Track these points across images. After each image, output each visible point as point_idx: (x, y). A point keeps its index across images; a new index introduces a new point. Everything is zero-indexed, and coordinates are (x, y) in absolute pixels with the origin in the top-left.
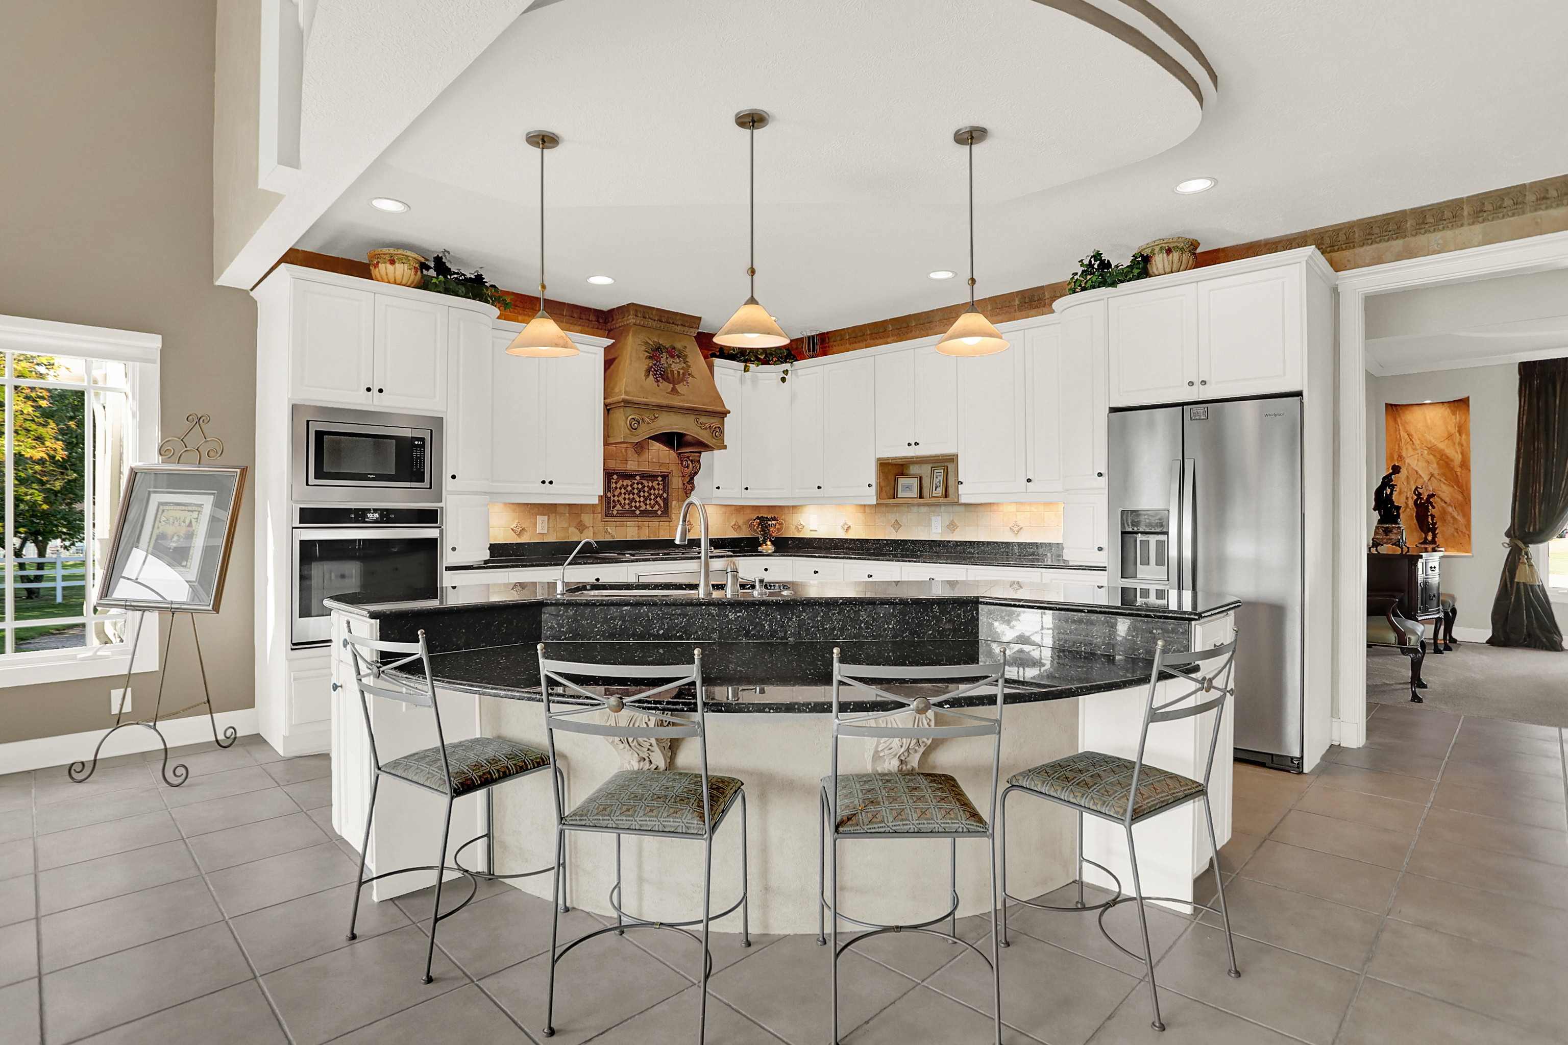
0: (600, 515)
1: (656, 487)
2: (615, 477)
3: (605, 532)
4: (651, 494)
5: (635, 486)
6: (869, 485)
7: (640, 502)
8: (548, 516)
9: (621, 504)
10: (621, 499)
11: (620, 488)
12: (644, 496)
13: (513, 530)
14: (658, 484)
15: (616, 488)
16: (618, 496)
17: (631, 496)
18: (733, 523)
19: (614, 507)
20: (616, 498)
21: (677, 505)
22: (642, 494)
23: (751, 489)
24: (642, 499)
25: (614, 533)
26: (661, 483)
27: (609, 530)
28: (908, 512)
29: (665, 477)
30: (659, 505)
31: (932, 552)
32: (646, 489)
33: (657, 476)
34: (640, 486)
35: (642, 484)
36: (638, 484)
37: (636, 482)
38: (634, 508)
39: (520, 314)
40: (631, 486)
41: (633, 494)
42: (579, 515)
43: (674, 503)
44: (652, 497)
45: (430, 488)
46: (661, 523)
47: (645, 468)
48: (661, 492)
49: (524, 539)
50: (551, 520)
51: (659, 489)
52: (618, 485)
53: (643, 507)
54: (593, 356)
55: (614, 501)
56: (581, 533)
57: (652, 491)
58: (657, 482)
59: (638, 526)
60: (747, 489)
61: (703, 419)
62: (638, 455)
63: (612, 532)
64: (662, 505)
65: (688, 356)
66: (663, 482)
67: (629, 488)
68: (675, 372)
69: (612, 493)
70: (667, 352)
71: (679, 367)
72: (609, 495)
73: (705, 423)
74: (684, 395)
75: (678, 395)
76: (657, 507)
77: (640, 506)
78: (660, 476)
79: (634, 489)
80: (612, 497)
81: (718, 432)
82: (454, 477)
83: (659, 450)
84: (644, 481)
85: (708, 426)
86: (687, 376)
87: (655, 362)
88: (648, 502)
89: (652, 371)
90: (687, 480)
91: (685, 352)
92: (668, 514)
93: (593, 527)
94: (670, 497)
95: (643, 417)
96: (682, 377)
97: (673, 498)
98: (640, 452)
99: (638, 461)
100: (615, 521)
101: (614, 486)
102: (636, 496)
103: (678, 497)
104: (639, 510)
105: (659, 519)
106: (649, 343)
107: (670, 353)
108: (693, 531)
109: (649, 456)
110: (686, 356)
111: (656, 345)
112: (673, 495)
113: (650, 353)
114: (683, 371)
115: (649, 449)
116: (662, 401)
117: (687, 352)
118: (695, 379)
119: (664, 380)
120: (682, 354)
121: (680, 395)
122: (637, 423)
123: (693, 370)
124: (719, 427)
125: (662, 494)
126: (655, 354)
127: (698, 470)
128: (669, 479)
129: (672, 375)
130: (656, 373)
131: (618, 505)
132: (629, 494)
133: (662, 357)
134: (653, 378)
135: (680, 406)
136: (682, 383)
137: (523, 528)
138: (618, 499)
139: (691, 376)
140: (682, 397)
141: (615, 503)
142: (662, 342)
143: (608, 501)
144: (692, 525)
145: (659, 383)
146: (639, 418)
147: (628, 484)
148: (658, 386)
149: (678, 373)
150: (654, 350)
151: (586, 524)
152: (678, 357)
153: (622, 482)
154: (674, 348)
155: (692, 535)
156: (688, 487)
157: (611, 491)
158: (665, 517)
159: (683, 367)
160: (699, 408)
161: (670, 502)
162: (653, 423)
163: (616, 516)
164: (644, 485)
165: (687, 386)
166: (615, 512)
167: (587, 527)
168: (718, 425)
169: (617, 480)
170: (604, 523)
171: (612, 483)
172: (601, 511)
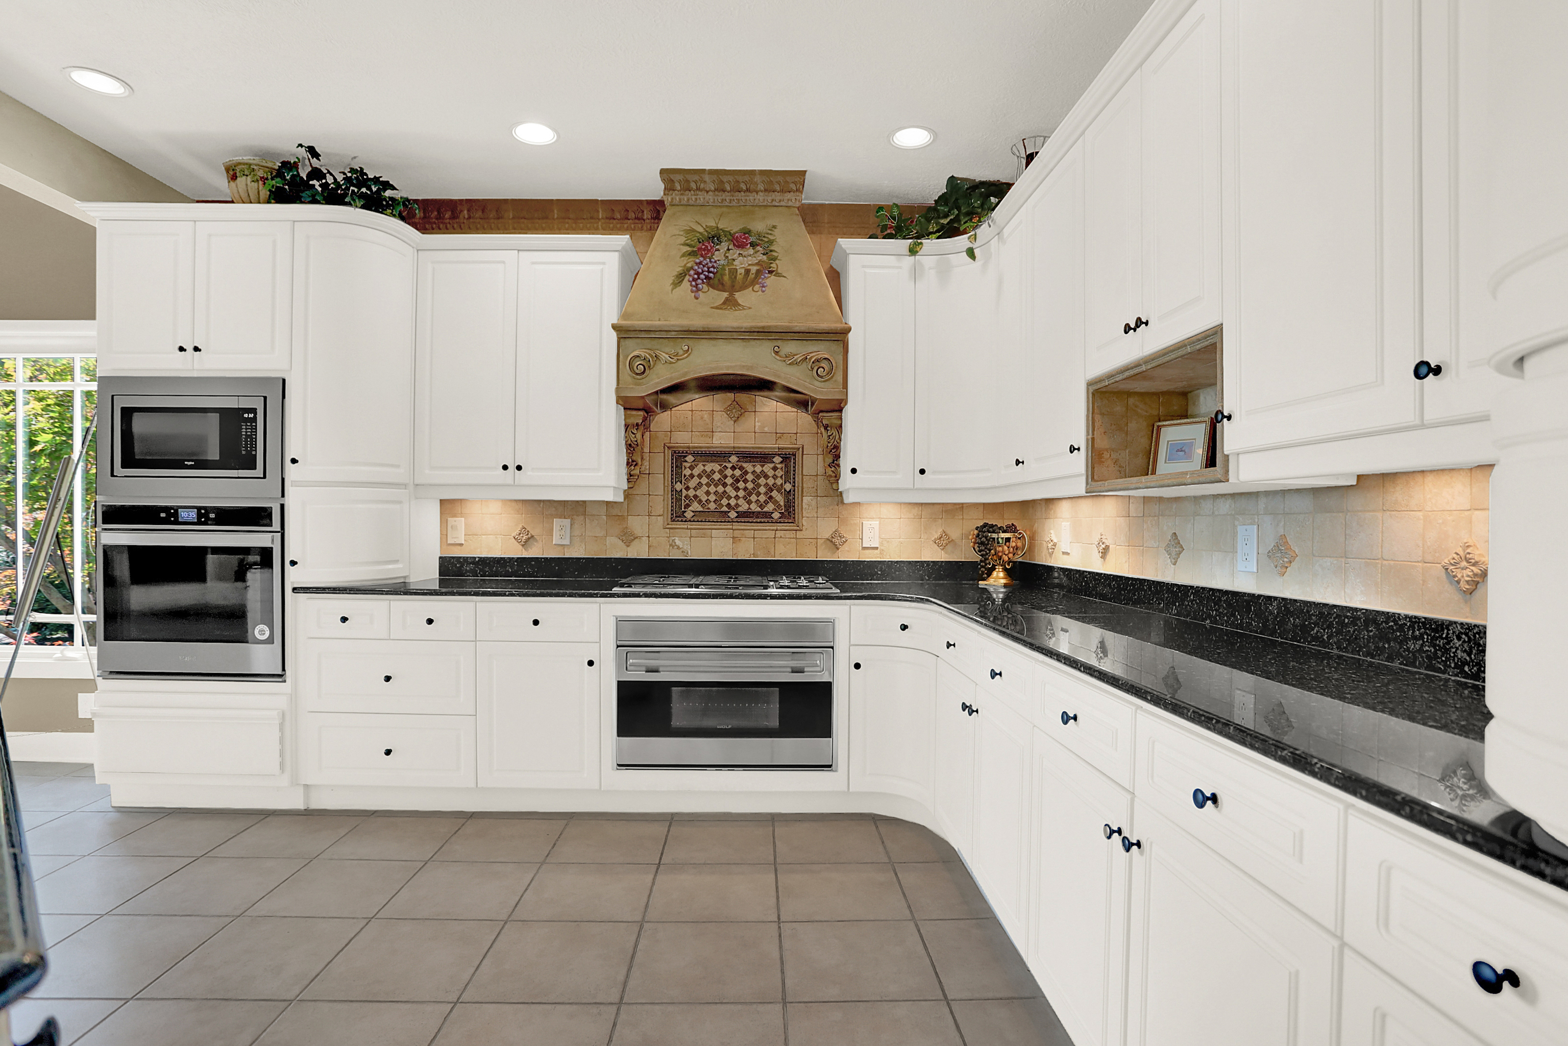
0: (660, 519)
1: (771, 473)
2: (690, 458)
3: (671, 545)
4: (759, 486)
5: (729, 472)
6: (1071, 449)
7: (737, 497)
8: (572, 519)
9: (700, 502)
10: (701, 493)
11: (700, 476)
12: (745, 489)
13: (515, 538)
14: (775, 469)
15: (692, 476)
16: (695, 489)
17: (720, 489)
18: (936, 536)
19: (687, 506)
20: (691, 493)
21: (814, 503)
22: (741, 485)
23: (934, 472)
24: (741, 493)
25: (686, 547)
26: (779, 466)
27: (678, 542)
29: (788, 458)
30: (776, 502)
32: (750, 477)
33: (774, 455)
34: (738, 473)
35: (741, 468)
36: (733, 468)
37: (729, 465)
38: (725, 509)
40: (720, 472)
42: (622, 518)
43: (806, 500)
44: (762, 490)
45: (265, 477)
46: (779, 534)
47: (748, 443)
48: (779, 481)
49: (534, 552)
50: (576, 526)
51: (775, 477)
52: (696, 472)
53: (744, 507)
55: (687, 497)
56: (628, 546)
57: (762, 481)
58: (772, 465)
59: (733, 538)
60: (922, 472)
61: (789, 347)
62: (735, 422)
63: (683, 545)
64: (782, 503)
65: (774, 243)
66: (784, 466)
67: (717, 476)
68: (739, 271)
69: (685, 484)
70: (729, 240)
71: (750, 263)
72: (678, 486)
73: (795, 353)
74: (750, 308)
75: (736, 310)
76: (770, 507)
77: (737, 505)
78: (779, 455)
79: (726, 477)
80: (683, 490)
81: (823, 368)
82: (294, 461)
83: (776, 412)
84: (745, 465)
85: (801, 358)
86: (766, 275)
87: (702, 259)
88: (754, 498)
89: (690, 276)
90: (829, 460)
91: (770, 236)
92: (794, 518)
93: (649, 537)
94: (798, 489)
95: (658, 352)
96: (755, 278)
97: (804, 490)
98: (738, 417)
99: (734, 432)
100: (691, 529)
101: (687, 472)
102: (729, 489)
103: (817, 490)
104: (736, 512)
105: (777, 526)
106: (693, 231)
107: (737, 241)
108: (845, 547)
109: (757, 424)
110: (771, 242)
111: (707, 231)
112: (804, 485)
113: (694, 247)
114: (758, 268)
115: (755, 411)
116: (697, 322)
117: (775, 236)
118: (783, 278)
119: (713, 288)
120: (762, 240)
121: (740, 310)
122: (645, 364)
123: (780, 265)
124: (830, 360)
125: (782, 484)
126: (703, 247)
127: (839, 441)
128: (797, 459)
129: (730, 277)
130: (699, 278)
131: (696, 503)
132: (716, 485)
133: (718, 250)
134: (691, 285)
135: (742, 328)
136: (751, 288)
137: (529, 536)
138: (694, 493)
139: (778, 275)
140: (745, 312)
141: (690, 500)
142: (720, 226)
143: (676, 497)
144: (844, 537)
145: (700, 292)
146: (649, 354)
147: (714, 468)
148: (697, 298)
149: (748, 271)
150: (701, 240)
151: (635, 532)
152: (753, 245)
153: (702, 467)
154: (747, 232)
155: (845, 555)
156: (829, 471)
157: (683, 481)
158: (788, 524)
159: (759, 262)
160: (776, 326)
161: (798, 497)
162: (679, 362)
163: (690, 521)
164: (746, 471)
165: (760, 293)
166: (689, 514)
167: (637, 538)
168: (826, 356)
169: (693, 464)
170: (668, 530)
171: (686, 468)
172: (661, 512)
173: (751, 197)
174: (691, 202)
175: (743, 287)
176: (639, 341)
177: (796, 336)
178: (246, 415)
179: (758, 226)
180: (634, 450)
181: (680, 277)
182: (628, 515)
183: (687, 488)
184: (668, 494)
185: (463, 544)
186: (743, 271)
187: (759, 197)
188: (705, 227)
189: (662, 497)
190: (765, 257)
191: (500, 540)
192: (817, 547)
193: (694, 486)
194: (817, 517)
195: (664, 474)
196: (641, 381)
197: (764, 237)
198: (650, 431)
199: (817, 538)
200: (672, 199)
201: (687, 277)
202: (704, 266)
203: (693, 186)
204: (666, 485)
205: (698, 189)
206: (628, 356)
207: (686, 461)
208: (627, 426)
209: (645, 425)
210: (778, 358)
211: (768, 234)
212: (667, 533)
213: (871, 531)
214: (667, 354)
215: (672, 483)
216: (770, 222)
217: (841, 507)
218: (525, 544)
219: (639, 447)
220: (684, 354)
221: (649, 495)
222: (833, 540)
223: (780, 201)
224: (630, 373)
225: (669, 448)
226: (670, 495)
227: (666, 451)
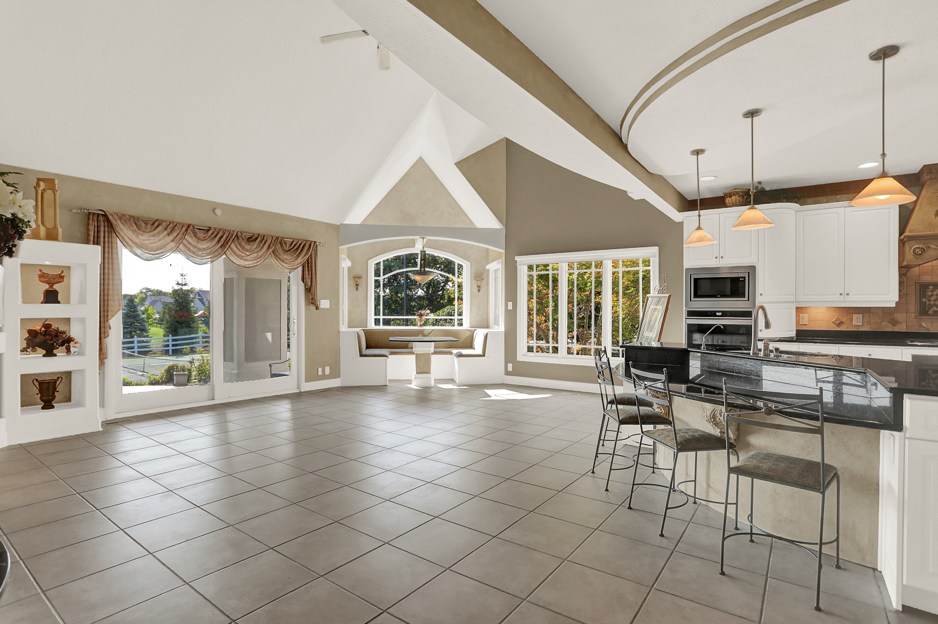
0: (913, 314)
2: (931, 287)
3: (919, 326)
8: (863, 314)
11: (936, 295)
13: (833, 322)
15: (932, 295)
16: (934, 301)
19: (929, 309)
25: (929, 327)
27: (924, 324)
39: (838, 195)
42: (891, 314)
45: (748, 300)
49: (843, 328)
50: (865, 317)
52: (935, 293)
54: (888, 210)
55: (929, 304)
56: (894, 326)
63: (927, 325)
69: (928, 299)
72: (924, 300)
80: (927, 301)
82: (761, 295)
93: (906, 322)
95: (929, 245)
100: (932, 319)
101: (930, 293)
122: (922, 250)
131: (935, 307)
137: (841, 321)
138: (934, 303)
141: (931, 306)
143: (923, 305)
146: (924, 246)
151: (899, 321)
157: (927, 297)
163: (931, 315)
166: (930, 312)
167: (899, 323)
169: (933, 290)
170: (918, 320)
171: (928, 292)
172: (914, 311)
176: (919, 241)
178: (741, 279)
182: (896, 313)
183: (930, 301)
185: (807, 325)
189: (914, 305)
191: (825, 323)
193: (934, 299)
195: (917, 294)
196: (918, 257)
198: (909, 276)
204: (917, 299)
207: (929, 289)
209: (906, 274)
214: (934, 245)
215: (920, 298)
218: (839, 325)
219: (903, 283)
221: (907, 304)
224: (913, 254)
225: (918, 283)
226: (919, 304)
227: (917, 285)
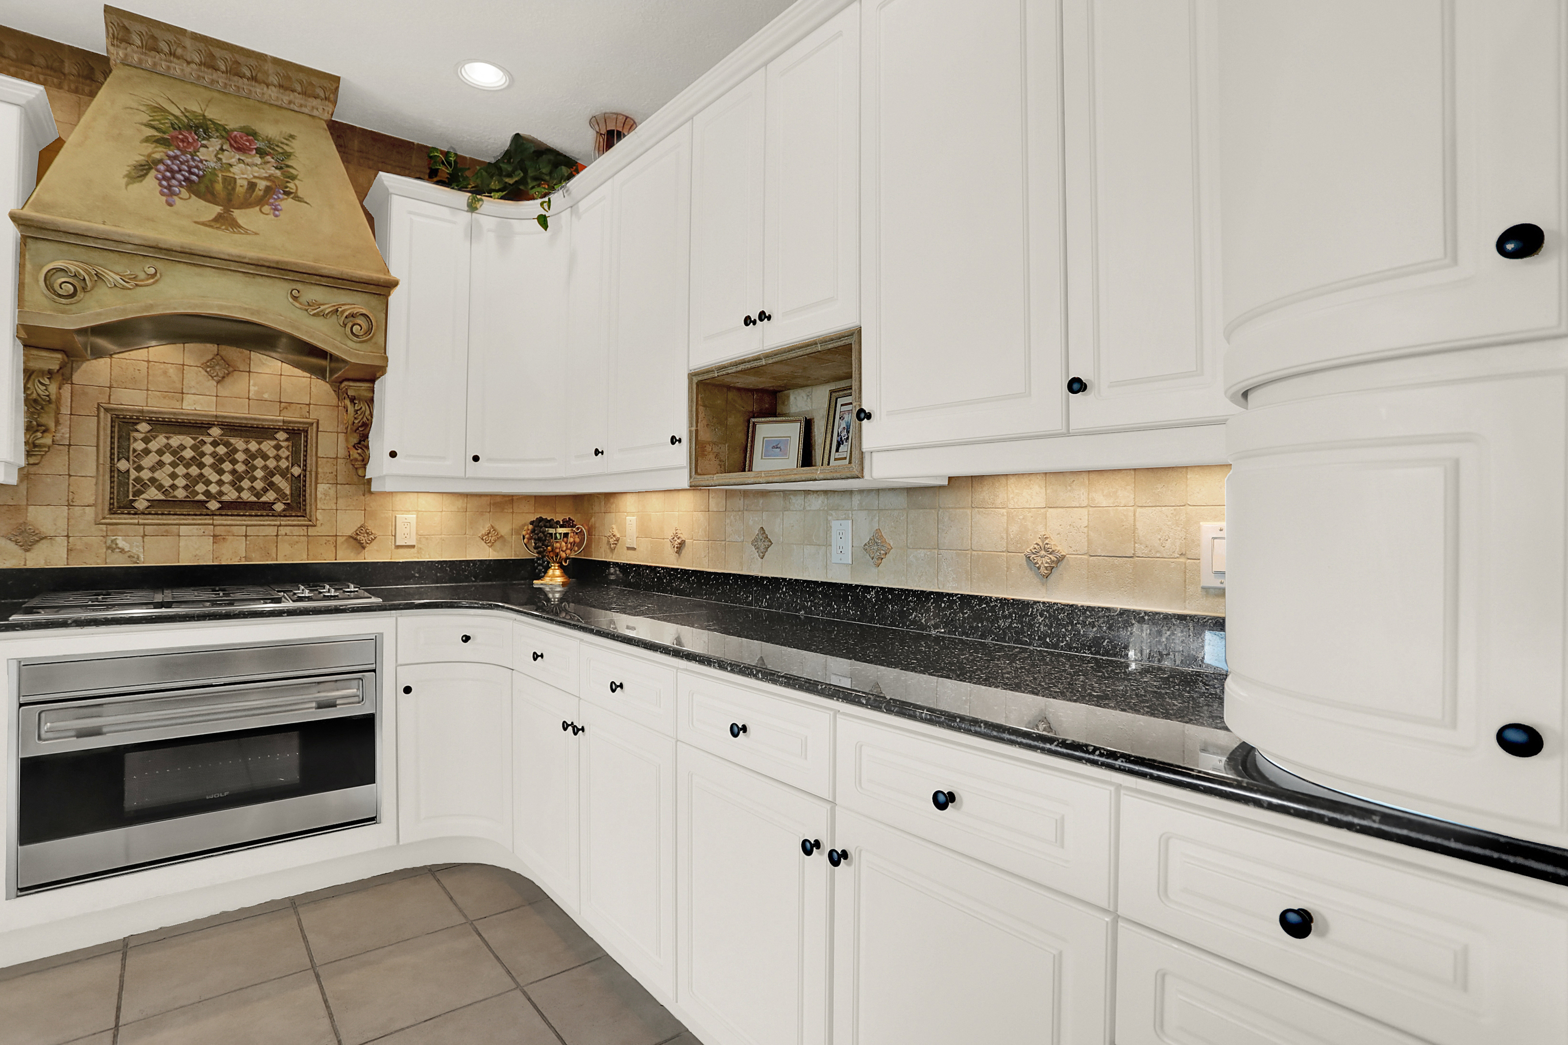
0: (90, 511)
1: (272, 453)
2: (144, 427)
3: (108, 548)
4: (254, 468)
5: (208, 449)
6: (673, 440)
7: (220, 483)
9: (160, 487)
10: (162, 476)
11: (160, 452)
12: (233, 472)
14: (278, 447)
15: (147, 452)
16: (153, 470)
17: (194, 471)
18: (484, 531)
19: (137, 493)
20: (145, 475)
21: (332, 492)
22: (227, 466)
23: (490, 460)
24: (227, 478)
25: (137, 550)
26: (284, 444)
27: (121, 543)
28: (786, 509)
29: (296, 435)
30: (278, 490)
31: (829, 613)
32: (240, 456)
33: (277, 430)
34: (221, 450)
35: (227, 444)
36: (215, 444)
37: (209, 440)
38: (201, 497)
40: (194, 448)
41: (201, 466)
42: (15, 509)
43: (321, 488)
44: (259, 473)
46: (283, 530)
47: (236, 410)
48: (284, 464)
51: (278, 458)
52: (154, 446)
53: (231, 495)
55: (138, 480)
56: (27, 550)
57: (259, 462)
58: (273, 443)
59: (214, 536)
60: (476, 459)
62: (218, 382)
63: (131, 547)
64: (288, 492)
65: (292, 157)
66: (290, 444)
67: (188, 454)
68: (239, 182)
69: (134, 462)
70: (223, 137)
71: (256, 174)
72: (123, 465)
73: (322, 302)
74: (256, 234)
75: (234, 232)
76: (270, 496)
77: (221, 493)
78: (283, 430)
79: (203, 454)
80: (132, 470)
81: (360, 325)
83: (281, 375)
84: (233, 440)
85: (330, 310)
86: (280, 196)
87: (178, 153)
88: (246, 484)
89: (158, 171)
90: (354, 439)
91: (285, 147)
92: (305, 510)
93: (68, 536)
94: (311, 474)
95: (100, 270)
96: (264, 196)
97: (319, 476)
98: (223, 377)
99: (217, 396)
100: (144, 525)
101: (140, 446)
102: (207, 471)
103: (336, 476)
104: (219, 502)
105: (280, 520)
106: (163, 110)
107: (236, 142)
108: (373, 546)
109: (252, 388)
110: (288, 155)
111: (186, 116)
112: (320, 470)
113: (164, 133)
114: (268, 184)
115: (249, 372)
116: (172, 238)
117: (292, 148)
118: (306, 205)
119: (199, 195)
120: (273, 149)
121: (241, 233)
122: (75, 283)
123: (301, 186)
124: (368, 317)
125: (288, 466)
126: (180, 137)
127: (369, 417)
128: (309, 437)
129: (225, 187)
130: (174, 178)
131: (153, 489)
132: (187, 466)
133: (205, 146)
134: (161, 185)
135: (245, 258)
136: (257, 208)
138: (150, 475)
139: (297, 198)
140: (249, 238)
141: (142, 485)
142: (209, 114)
143: (118, 479)
144: (372, 534)
145: (175, 198)
146: (85, 270)
147: (183, 443)
148: (170, 205)
149: (252, 186)
150: (176, 126)
151: (43, 529)
152: (261, 152)
153: (165, 441)
154: (252, 134)
155: (373, 555)
156: (355, 454)
157: (131, 458)
158: (296, 518)
159: (270, 176)
160: (296, 264)
161: (311, 485)
162: (138, 288)
163: (143, 514)
164: (235, 448)
165: (272, 216)
166: (141, 504)
167: (45, 538)
168: (364, 312)
169: (148, 435)
170: (104, 527)
171: (135, 440)
172: (92, 501)
173: (258, 89)
174: (160, 69)
175: (246, 204)
176: (64, 247)
177: (324, 281)
179: (269, 129)
180: (42, 408)
181: (142, 170)
182: (28, 505)
183: (139, 468)
184: (104, 476)
186: (245, 183)
187: (270, 92)
188: (183, 110)
189: (94, 480)
190: (278, 173)
192: (336, 547)
193: (151, 464)
194: (337, 510)
195: (98, 446)
196: (68, 307)
197: (277, 146)
198: (72, 384)
199: (336, 536)
200: (126, 55)
201: (153, 173)
202: (182, 163)
203: (164, 46)
204: (101, 461)
205: (172, 54)
206: (42, 267)
207: (136, 431)
208: (29, 374)
209: (64, 374)
210: (297, 304)
211: (282, 143)
212: (102, 530)
213: (406, 526)
214: (117, 274)
215: (112, 459)
216: (288, 129)
217: (368, 497)
219: (53, 406)
220: (148, 279)
221: (70, 476)
222: (358, 537)
223: (301, 106)
224: (45, 292)
225: (106, 410)
226: (107, 477)
227: (102, 415)
